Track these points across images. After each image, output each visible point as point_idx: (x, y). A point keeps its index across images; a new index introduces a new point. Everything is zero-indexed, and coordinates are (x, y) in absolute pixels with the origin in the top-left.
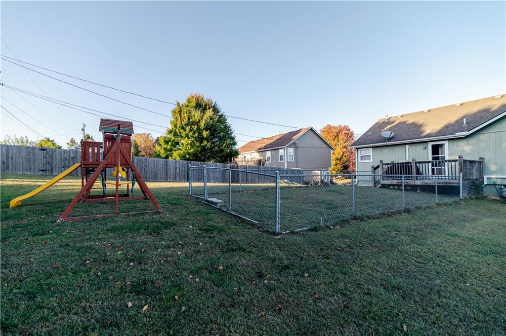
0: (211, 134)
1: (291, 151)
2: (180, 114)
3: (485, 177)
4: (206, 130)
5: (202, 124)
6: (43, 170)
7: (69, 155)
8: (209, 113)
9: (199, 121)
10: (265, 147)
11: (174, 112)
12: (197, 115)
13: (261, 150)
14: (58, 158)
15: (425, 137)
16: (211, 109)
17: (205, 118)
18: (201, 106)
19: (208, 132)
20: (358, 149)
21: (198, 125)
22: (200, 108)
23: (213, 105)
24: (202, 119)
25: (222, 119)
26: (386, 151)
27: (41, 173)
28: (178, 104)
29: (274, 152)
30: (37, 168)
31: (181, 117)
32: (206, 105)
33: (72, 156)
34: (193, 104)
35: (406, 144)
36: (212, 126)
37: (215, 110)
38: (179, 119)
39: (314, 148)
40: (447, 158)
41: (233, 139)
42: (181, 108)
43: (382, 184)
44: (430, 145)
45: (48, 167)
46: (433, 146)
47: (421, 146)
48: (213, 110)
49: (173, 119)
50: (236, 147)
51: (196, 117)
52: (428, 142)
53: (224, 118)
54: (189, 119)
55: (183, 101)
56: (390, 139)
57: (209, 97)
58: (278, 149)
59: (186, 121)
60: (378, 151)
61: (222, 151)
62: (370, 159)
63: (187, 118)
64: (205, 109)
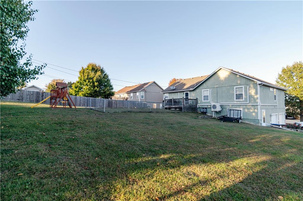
0: (99, 84)
1: (143, 93)
2: (83, 74)
3: (198, 105)
4: (97, 82)
5: (95, 79)
6: (18, 100)
7: (30, 93)
8: (99, 73)
9: (93, 77)
10: (131, 91)
11: (80, 72)
12: (92, 74)
13: (129, 93)
14: (25, 94)
15: (184, 89)
16: (100, 71)
17: (96, 76)
18: (95, 69)
19: (97, 83)
20: (164, 93)
21: (92, 79)
22: (94, 70)
23: (101, 69)
24: (95, 76)
25: (106, 76)
26: (173, 94)
27: (18, 101)
28: (83, 68)
29: (134, 94)
30: (16, 99)
31: (84, 75)
32: (97, 69)
33: (32, 93)
34: (91, 68)
35: (178, 92)
36: (100, 80)
37: (102, 71)
38: (83, 76)
39: (156, 92)
40: (189, 98)
41: (111, 86)
42: (84, 70)
43: (165, 108)
44: (185, 92)
45: (21, 98)
46: (186, 93)
47: (182, 93)
48: (101, 72)
49: (80, 76)
50: (113, 91)
51: (92, 75)
52: (184, 91)
53: (107, 76)
54: (88, 76)
55: (85, 67)
56: (174, 90)
57: (99, 64)
58: (136, 92)
59: (86, 77)
60: (170, 94)
61: (105, 92)
62: (168, 98)
63: (87, 76)
64: (96, 71)
